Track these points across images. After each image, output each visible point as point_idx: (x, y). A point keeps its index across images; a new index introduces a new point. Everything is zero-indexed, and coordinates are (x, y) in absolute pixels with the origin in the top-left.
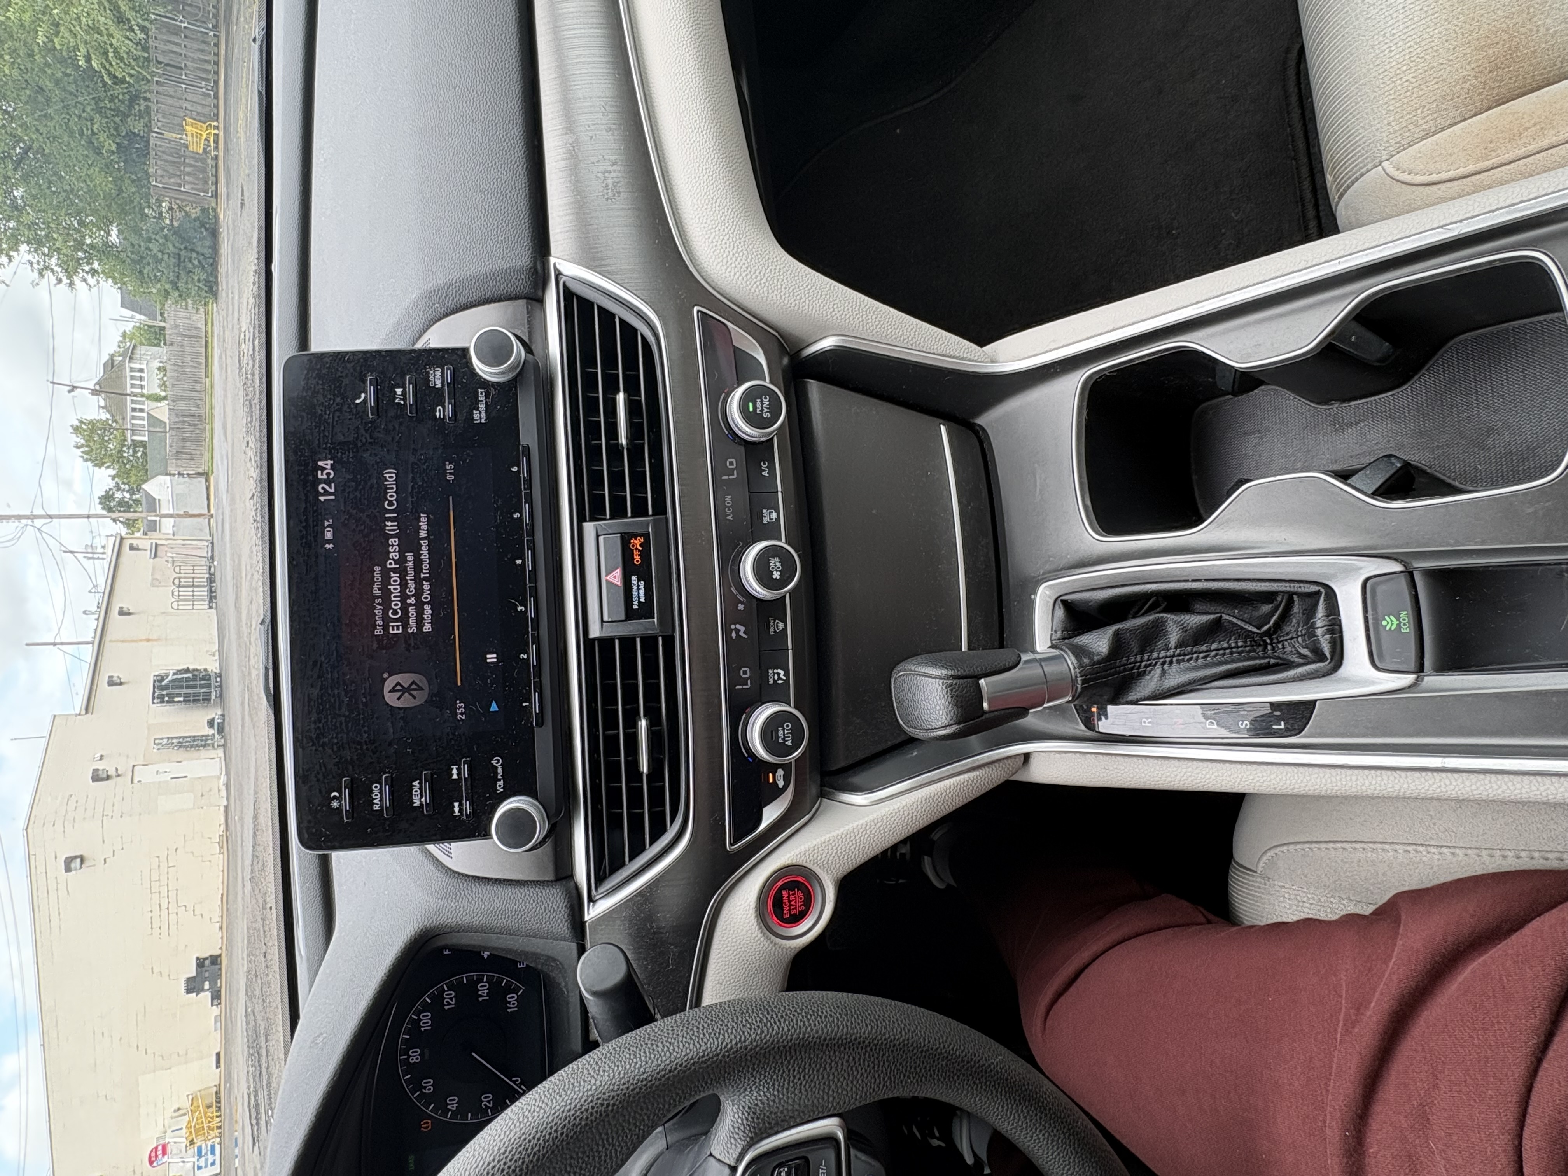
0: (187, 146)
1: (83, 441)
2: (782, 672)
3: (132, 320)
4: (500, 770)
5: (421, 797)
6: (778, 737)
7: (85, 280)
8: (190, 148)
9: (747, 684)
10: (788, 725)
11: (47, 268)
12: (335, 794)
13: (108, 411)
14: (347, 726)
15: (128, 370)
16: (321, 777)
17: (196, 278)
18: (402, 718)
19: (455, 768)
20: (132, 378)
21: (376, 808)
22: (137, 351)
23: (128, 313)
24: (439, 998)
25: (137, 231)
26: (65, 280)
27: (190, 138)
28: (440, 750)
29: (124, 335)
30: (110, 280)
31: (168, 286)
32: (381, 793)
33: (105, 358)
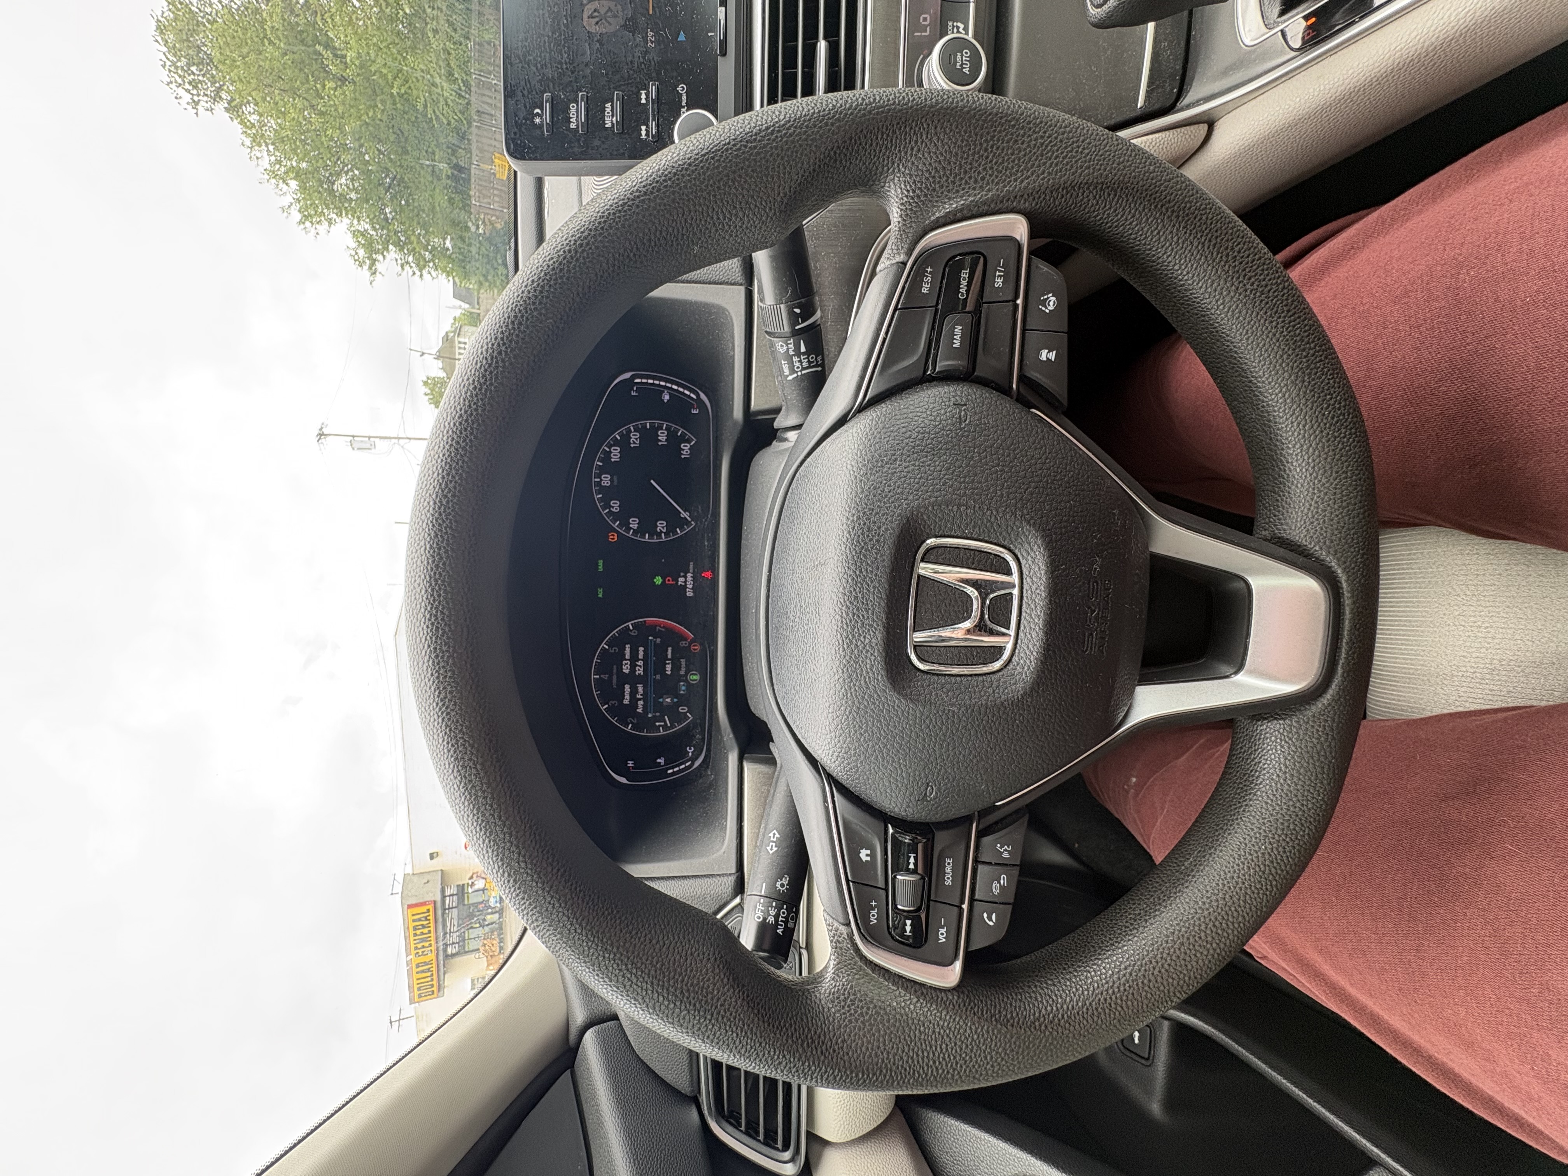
0: (494, 174)
1: (429, 392)
2: (961, 26)
3: (459, 308)
4: (684, 97)
5: (613, 116)
6: (955, 62)
7: (429, 273)
8: (497, 176)
9: (926, 31)
10: (967, 53)
11: (407, 263)
12: (537, 111)
13: (445, 371)
14: (550, 45)
15: (457, 342)
16: (526, 92)
17: (500, 273)
18: (598, 41)
19: (643, 92)
20: (460, 348)
21: (573, 126)
22: (462, 329)
23: (458, 303)
24: (626, 437)
25: (462, 238)
26: (418, 273)
27: (497, 168)
28: (631, 72)
29: (455, 319)
30: (444, 274)
31: (482, 279)
32: (577, 113)
33: (443, 334)
